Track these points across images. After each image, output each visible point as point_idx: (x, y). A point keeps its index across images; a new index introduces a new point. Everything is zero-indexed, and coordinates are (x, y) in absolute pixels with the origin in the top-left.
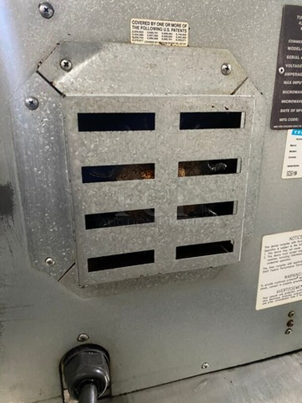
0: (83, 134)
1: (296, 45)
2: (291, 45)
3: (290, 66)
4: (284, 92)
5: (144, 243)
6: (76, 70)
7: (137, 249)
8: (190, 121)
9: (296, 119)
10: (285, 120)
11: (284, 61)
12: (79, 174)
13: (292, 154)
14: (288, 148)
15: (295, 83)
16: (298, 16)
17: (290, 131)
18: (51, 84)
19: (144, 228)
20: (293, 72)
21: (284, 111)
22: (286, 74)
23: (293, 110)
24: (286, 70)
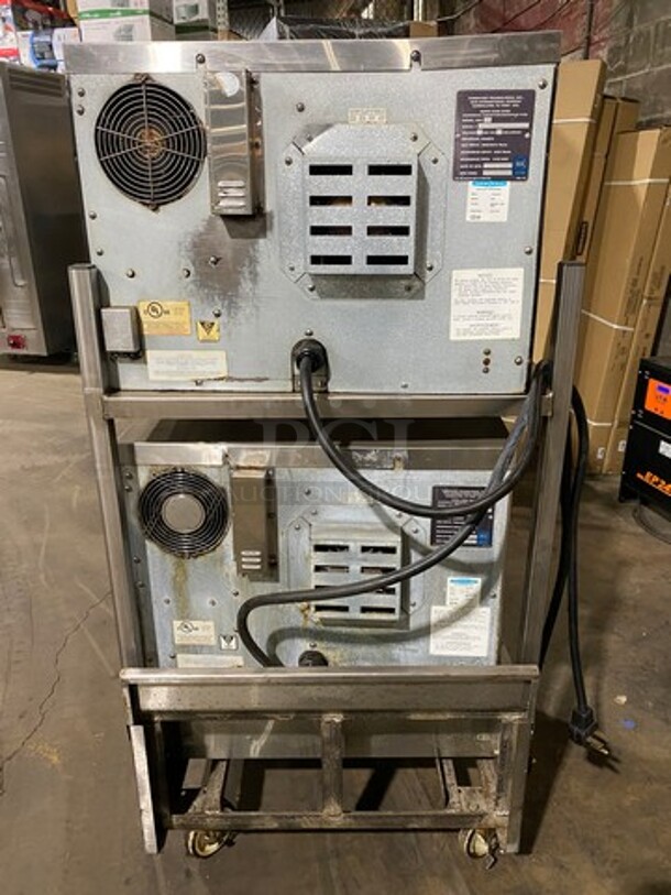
0: (313, 177)
1: (469, 117)
2: (466, 117)
3: (466, 133)
5: (345, 250)
6: (315, 141)
7: (340, 253)
8: (375, 170)
10: (465, 173)
11: (459, 129)
12: (308, 200)
13: (474, 201)
14: (470, 196)
16: (470, 97)
17: (471, 183)
18: (300, 149)
19: (345, 238)
20: (468, 137)
21: (464, 167)
22: (462, 139)
23: (471, 166)
24: (462, 136)
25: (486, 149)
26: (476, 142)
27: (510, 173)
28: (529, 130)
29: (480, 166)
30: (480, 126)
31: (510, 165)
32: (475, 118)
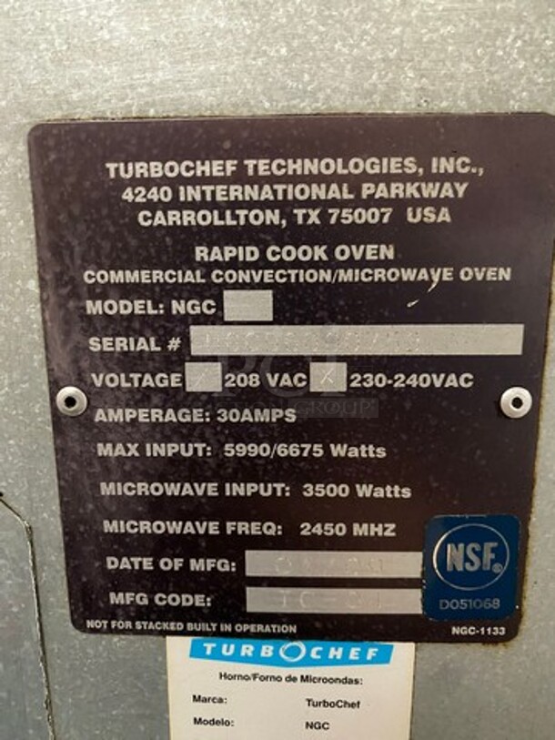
1: (127, 291)
2: (101, 292)
3: (117, 380)
4: (107, 489)
9: (199, 600)
10: (142, 599)
11: (76, 361)
15: (157, 449)
16: (111, 166)
20: (137, 405)
21: (125, 564)
22: (100, 416)
23: (171, 564)
24: (97, 397)
25: (249, 470)
26: (184, 433)
27: (410, 603)
28: (525, 370)
29: (225, 566)
30: (204, 339)
31: (409, 564)
32: (161, 293)
